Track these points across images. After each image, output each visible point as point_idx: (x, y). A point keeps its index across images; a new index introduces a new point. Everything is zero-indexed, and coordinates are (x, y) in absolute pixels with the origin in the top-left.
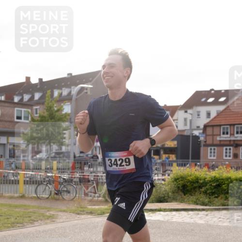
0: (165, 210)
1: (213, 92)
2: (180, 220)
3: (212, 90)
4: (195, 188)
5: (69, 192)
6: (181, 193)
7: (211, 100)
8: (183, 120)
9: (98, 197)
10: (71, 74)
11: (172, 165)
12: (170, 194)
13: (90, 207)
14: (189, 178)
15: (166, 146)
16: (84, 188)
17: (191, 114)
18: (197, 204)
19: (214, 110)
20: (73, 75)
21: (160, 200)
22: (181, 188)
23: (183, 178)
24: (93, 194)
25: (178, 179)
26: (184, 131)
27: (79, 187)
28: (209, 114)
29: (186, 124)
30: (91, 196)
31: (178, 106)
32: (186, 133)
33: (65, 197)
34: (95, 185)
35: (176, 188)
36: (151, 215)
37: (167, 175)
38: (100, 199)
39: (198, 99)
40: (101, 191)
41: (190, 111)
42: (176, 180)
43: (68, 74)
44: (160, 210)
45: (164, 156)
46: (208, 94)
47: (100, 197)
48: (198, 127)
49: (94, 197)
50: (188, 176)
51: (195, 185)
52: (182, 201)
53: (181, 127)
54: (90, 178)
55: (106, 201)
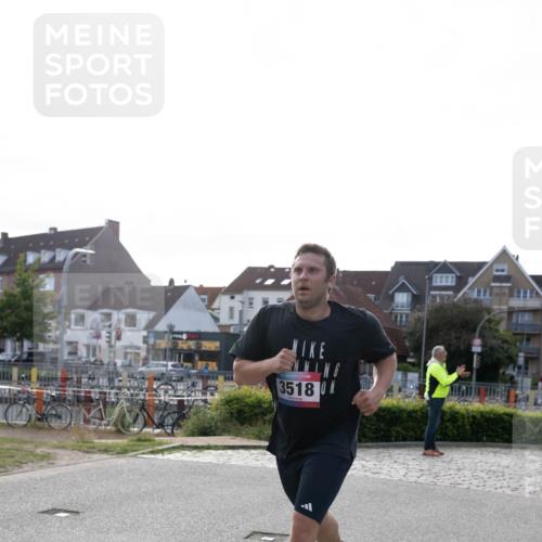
0: (216, 448)
1: (272, 270)
2: (241, 463)
3: (272, 267)
4: (256, 415)
5: (60, 417)
6: (235, 422)
7: (270, 282)
8: (228, 309)
9: (105, 425)
10: (55, 229)
11: (217, 378)
12: (219, 424)
13: (96, 441)
14: (247, 400)
15: (203, 348)
16: (83, 411)
17: (242, 303)
18: (260, 439)
19: (274, 297)
20: (59, 230)
21: (204, 432)
22: (235, 415)
23: (237, 400)
24: (97, 421)
25: (231, 401)
26: (229, 326)
27: (76, 409)
29: (231, 317)
30: (94, 424)
31: (220, 289)
32: (232, 330)
33: (52, 425)
34: (101, 406)
35: (228, 415)
36: (198, 454)
37: (208, 394)
38: (109, 428)
39: (251, 279)
40: (110, 416)
41: (238, 297)
42: (228, 402)
43: (51, 229)
44: (209, 447)
45: (201, 365)
46: (266, 272)
47: (108, 425)
49: (100, 425)
50: (246, 397)
51: (256, 411)
52: (238, 434)
53: (224, 320)
54: (93, 395)
55: (119, 431)
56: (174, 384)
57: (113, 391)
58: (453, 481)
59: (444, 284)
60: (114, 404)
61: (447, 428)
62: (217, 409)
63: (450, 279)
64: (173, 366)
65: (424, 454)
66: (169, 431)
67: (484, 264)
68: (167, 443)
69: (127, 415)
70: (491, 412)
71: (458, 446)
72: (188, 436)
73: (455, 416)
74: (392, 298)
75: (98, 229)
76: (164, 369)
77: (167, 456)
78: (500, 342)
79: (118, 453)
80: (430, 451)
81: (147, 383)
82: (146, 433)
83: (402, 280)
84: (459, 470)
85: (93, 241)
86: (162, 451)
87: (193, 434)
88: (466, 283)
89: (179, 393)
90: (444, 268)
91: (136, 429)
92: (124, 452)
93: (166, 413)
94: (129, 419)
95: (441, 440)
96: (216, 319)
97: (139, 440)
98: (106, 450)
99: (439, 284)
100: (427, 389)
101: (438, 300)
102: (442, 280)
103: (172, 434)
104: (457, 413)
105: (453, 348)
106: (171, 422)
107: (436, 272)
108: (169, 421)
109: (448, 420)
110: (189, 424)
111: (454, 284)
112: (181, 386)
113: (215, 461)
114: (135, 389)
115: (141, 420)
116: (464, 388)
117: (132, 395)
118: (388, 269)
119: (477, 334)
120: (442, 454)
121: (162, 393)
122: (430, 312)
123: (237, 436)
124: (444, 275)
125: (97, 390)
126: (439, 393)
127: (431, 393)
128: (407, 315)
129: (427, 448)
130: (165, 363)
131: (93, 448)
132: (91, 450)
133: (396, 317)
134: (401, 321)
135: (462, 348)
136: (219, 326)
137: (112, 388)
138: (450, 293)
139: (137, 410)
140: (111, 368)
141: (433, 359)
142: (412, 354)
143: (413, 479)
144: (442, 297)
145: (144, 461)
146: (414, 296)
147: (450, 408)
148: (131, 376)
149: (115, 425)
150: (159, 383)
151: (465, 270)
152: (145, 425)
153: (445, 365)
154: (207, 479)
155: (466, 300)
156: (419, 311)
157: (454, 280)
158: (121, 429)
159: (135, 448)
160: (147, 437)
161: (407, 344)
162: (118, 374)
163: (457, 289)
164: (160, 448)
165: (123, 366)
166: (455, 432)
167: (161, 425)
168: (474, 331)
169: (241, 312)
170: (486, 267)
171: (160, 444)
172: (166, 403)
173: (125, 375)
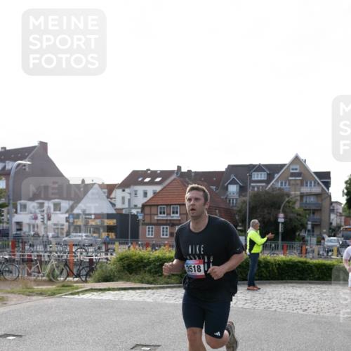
0: (114, 289)
1: (149, 172)
2: (130, 299)
3: (149, 170)
4: (140, 267)
5: (11, 272)
6: (126, 272)
7: (147, 180)
8: (121, 198)
9: (42, 277)
10: (5, 148)
11: (114, 244)
12: (116, 274)
13: (36, 287)
14: (134, 258)
16: (27, 268)
17: (130, 194)
18: (143, 283)
19: (151, 190)
21: (107, 279)
22: (126, 267)
23: (127, 257)
24: (36, 274)
25: (123, 258)
26: (122, 209)
28: (145, 194)
29: (123, 203)
30: (34, 276)
31: (116, 185)
32: (124, 212)
33: (6, 278)
34: (38, 264)
35: (122, 268)
36: (101, 294)
37: (109, 254)
38: (44, 278)
39: (135, 178)
40: (45, 270)
41: (127, 190)
42: (121, 259)
43: (2, 148)
44: (109, 289)
46: (145, 174)
47: (43, 276)
48: (136, 206)
49: (38, 276)
50: (133, 255)
51: (140, 264)
52: (128, 280)
53: (119, 205)
54: (33, 257)
55: (50, 280)
56: (86, 248)
57: (46, 254)
58: (265, 306)
59: (259, 179)
60: (47, 263)
61: (262, 271)
62: (114, 264)
63: (263, 176)
64: (86, 236)
65: (248, 289)
66: (84, 279)
67: (285, 165)
68: (81, 288)
69: (56, 270)
70: (290, 261)
71: (270, 283)
72: (96, 282)
73: (267, 264)
74: (226, 188)
75: (33, 148)
76: (80, 238)
77: (82, 296)
78: (295, 215)
79: (49, 295)
80: (251, 287)
81: (68, 248)
82: (68, 281)
83: (233, 177)
84: (270, 299)
85: (30, 156)
86: (78, 293)
87: (99, 281)
88: (273, 178)
89: (90, 254)
90: (259, 168)
91: (62, 279)
92: (53, 294)
93: (81, 268)
94: (57, 272)
95: (259, 280)
96: (113, 205)
97: (63, 286)
98: (41, 294)
99: (256, 179)
100: (248, 247)
101: (256, 189)
102: (258, 176)
103: (86, 281)
104: (269, 262)
105: (266, 220)
106: (85, 273)
107: (254, 171)
108: (84, 272)
109: (264, 267)
110: (96, 274)
111: (266, 179)
112: (91, 249)
113: (113, 299)
114: (61, 252)
115: (65, 273)
116: (273, 245)
117: (59, 256)
118: (224, 170)
119: (281, 210)
120: (259, 289)
121: (79, 254)
122: (251, 197)
123: (127, 281)
124: (260, 173)
125: (36, 254)
126: (256, 250)
127: (250, 250)
128: (237, 199)
129: (249, 286)
130: (80, 234)
131: (33, 292)
132: (31, 294)
133: (230, 201)
134: (233, 203)
135: (272, 219)
136: (115, 209)
137: (46, 252)
138: (264, 184)
139: (62, 266)
140: (45, 239)
141: (251, 228)
142: (240, 224)
143: (240, 306)
144: (258, 187)
145: (67, 300)
146: (241, 187)
147: (264, 259)
148: (58, 244)
149: (48, 276)
150: (76, 247)
151: (272, 170)
152: (68, 276)
153: (259, 232)
154: (107, 310)
155: (273, 188)
156: (244, 196)
157: (266, 176)
158: (52, 279)
159: (60, 291)
160: (69, 284)
161: (237, 218)
162: (50, 243)
163: (268, 181)
164: (76, 291)
165: (53, 237)
166: (268, 274)
167: (78, 275)
168: (279, 208)
169: (129, 200)
170: (286, 167)
171: (77, 288)
172: (81, 261)
173: (54, 243)
